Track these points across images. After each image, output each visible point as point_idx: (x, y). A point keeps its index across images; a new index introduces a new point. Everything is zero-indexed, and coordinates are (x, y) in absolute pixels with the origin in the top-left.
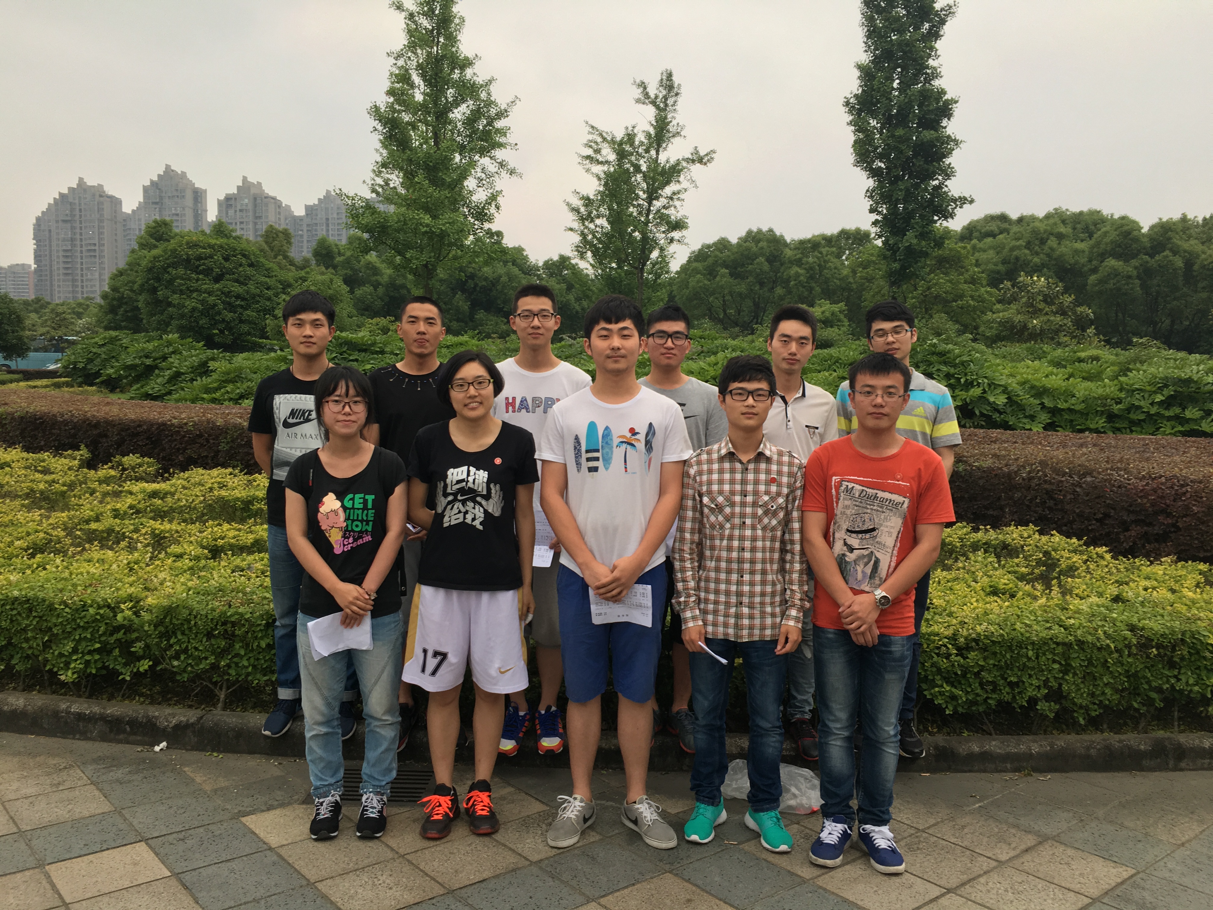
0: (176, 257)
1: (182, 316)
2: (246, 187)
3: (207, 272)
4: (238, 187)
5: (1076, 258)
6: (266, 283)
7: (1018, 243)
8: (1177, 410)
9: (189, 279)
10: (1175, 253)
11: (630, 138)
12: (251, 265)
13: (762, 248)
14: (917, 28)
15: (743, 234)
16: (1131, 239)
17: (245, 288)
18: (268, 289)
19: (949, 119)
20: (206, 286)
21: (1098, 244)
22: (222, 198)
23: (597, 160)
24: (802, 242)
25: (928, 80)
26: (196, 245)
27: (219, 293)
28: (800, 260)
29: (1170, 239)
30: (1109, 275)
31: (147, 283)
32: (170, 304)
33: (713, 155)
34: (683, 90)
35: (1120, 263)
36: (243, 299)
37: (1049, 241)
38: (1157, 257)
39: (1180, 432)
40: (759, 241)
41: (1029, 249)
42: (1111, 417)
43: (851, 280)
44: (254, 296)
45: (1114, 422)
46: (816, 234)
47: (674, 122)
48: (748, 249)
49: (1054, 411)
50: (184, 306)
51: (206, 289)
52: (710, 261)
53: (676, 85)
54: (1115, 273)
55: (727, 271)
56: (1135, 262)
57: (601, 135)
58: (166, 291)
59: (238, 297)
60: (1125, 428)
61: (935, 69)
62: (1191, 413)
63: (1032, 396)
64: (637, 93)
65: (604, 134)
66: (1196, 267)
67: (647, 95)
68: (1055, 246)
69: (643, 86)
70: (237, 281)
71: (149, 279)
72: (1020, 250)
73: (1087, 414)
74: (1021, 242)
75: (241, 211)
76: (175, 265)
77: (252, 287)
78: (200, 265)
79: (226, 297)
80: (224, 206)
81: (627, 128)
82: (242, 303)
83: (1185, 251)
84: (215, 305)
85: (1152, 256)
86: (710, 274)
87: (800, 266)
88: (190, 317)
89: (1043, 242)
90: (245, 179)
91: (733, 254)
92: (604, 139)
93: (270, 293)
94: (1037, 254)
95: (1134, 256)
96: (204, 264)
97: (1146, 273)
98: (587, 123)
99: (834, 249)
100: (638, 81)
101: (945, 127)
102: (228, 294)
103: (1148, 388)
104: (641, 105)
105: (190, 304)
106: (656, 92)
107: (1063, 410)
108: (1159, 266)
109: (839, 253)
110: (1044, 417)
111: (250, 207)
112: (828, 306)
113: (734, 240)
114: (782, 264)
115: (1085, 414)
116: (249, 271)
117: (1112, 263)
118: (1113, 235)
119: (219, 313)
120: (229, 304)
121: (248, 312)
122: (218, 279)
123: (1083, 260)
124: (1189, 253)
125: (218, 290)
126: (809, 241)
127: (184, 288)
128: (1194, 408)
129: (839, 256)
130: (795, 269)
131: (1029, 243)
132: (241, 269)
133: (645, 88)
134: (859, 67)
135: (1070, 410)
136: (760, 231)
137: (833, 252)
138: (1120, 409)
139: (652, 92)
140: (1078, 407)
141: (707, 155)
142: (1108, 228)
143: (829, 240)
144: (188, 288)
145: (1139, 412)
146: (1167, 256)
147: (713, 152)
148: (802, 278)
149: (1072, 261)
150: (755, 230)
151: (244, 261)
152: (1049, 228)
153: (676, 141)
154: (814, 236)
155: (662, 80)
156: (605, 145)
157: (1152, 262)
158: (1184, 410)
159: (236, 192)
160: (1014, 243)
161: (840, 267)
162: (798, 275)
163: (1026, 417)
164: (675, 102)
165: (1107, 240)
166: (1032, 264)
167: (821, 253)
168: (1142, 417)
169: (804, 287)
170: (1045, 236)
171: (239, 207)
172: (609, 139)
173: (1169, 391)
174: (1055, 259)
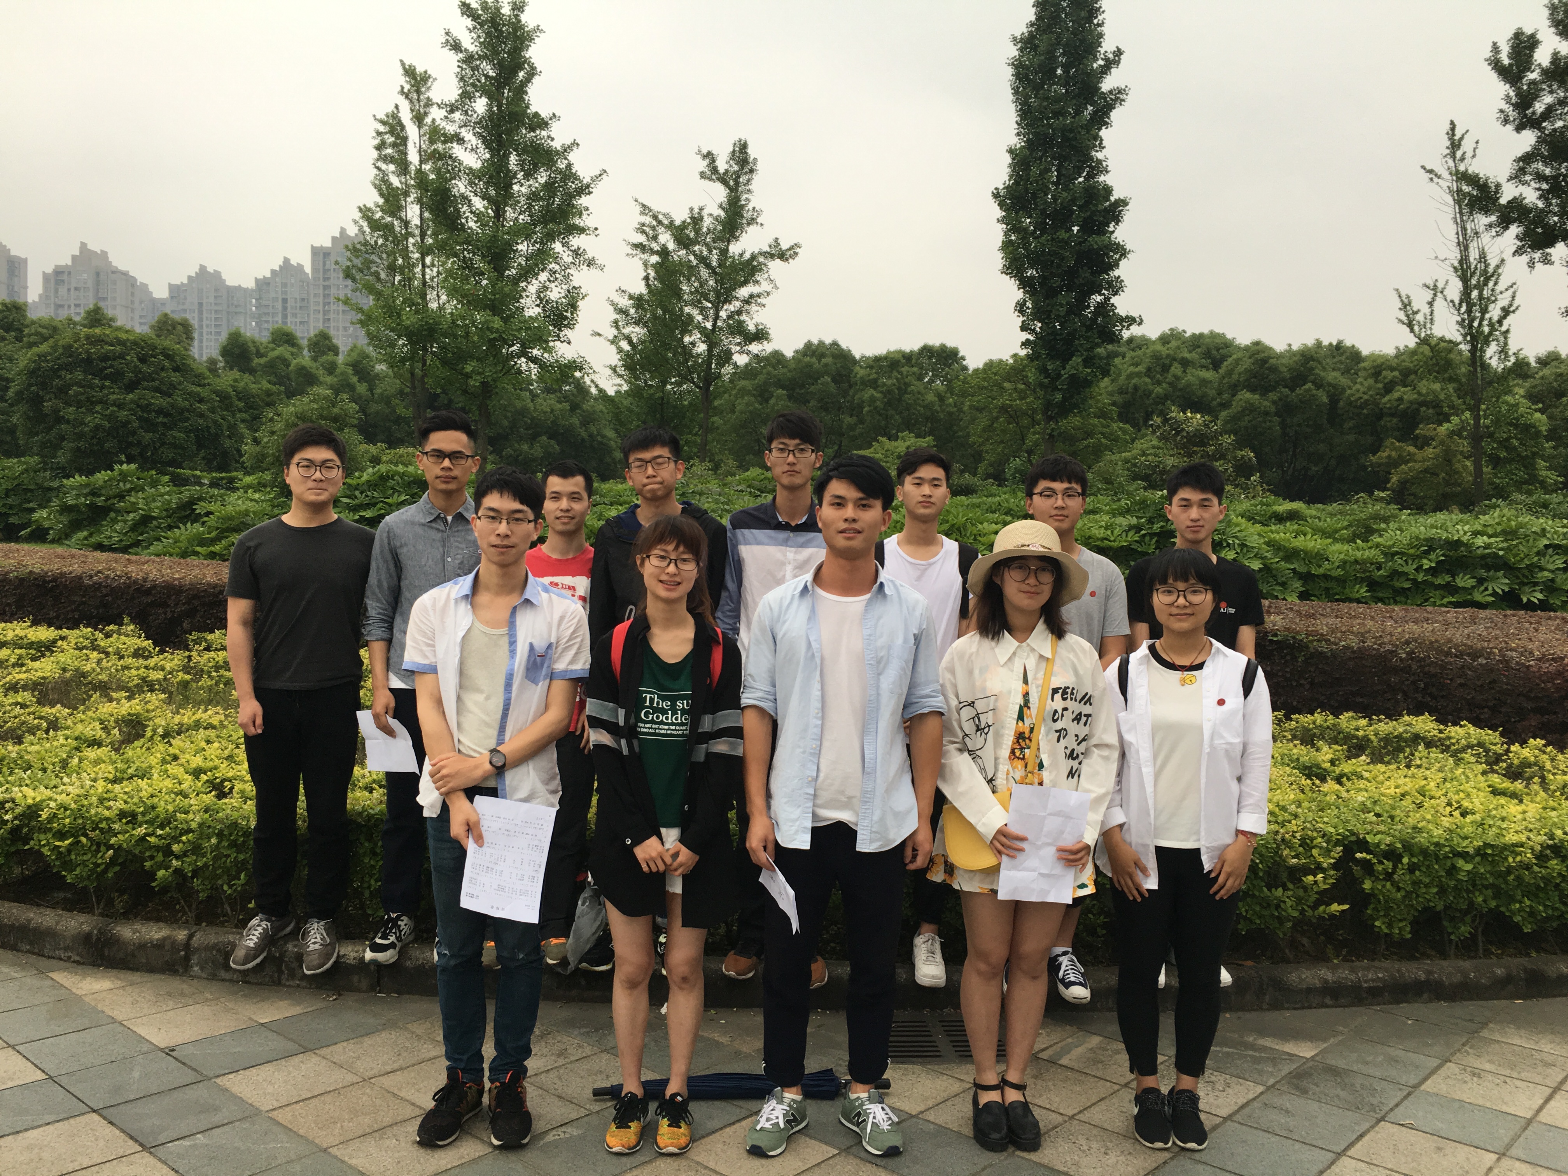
0: (71, 356)
1: (80, 436)
2: (85, 255)
3: (116, 377)
4: (74, 257)
5: (1203, 389)
6: (198, 394)
7: (1137, 370)
8: (1448, 578)
9: (91, 387)
10: (1319, 386)
11: (697, 220)
12: (176, 369)
13: (826, 365)
14: (1078, 112)
15: (800, 345)
16: (1269, 369)
17: (169, 400)
18: (201, 401)
19: (1117, 224)
20: (115, 396)
21: (1230, 373)
22: (49, 270)
23: (651, 249)
24: (877, 359)
25: (1090, 176)
26: (99, 341)
27: (133, 406)
28: (875, 381)
29: (1312, 369)
30: (1243, 411)
31: (26, 389)
32: (59, 420)
33: (798, 250)
34: (759, 166)
35: (1257, 396)
36: (167, 415)
37: (1173, 368)
38: (1298, 391)
39: (1451, 603)
40: (823, 355)
41: (1149, 376)
42: (1373, 585)
43: (937, 408)
44: (182, 411)
45: (1375, 591)
46: (892, 349)
47: (750, 207)
48: (809, 365)
49: (1306, 577)
50: (82, 423)
51: (115, 401)
52: (761, 378)
53: (751, 160)
54: (1250, 409)
55: (785, 392)
56: (1273, 396)
57: (655, 217)
58: (57, 401)
59: (160, 411)
60: (1388, 598)
61: (1099, 162)
62: (1464, 581)
63: (1282, 559)
64: (702, 165)
65: (660, 217)
66: (1341, 404)
67: (715, 170)
68: (1180, 374)
69: (709, 156)
70: (157, 390)
71: (31, 385)
72: (1140, 377)
73: (1345, 581)
74: (1140, 368)
75: (76, 289)
76: (68, 367)
77: (179, 400)
78: (106, 368)
79: (143, 412)
80: (53, 281)
81: (691, 209)
82: (165, 420)
83: (1330, 384)
84: (128, 422)
85: (1293, 390)
86: (761, 395)
87: (875, 389)
88: (92, 438)
89: (1166, 369)
90: (83, 245)
91: (790, 371)
92: (660, 222)
93: (204, 407)
94: (1159, 383)
95: (1274, 389)
96: (111, 366)
97: (1286, 409)
98: (636, 201)
99: (915, 369)
100: (705, 152)
101: (1113, 232)
102: (146, 408)
103: (1412, 551)
104: (707, 182)
105: (92, 420)
106: (726, 167)
107: (1318, 576)
108: (1301, 401)
109: (921, 374)
110: (1297, 585)
111: (90, 284)
112: (913, 440)
113: (789, 353)
114: (851, 386)
115: (1341, 581)
116: (175, 377)
117: (1245, 395)
118: (1247, 364)
119: (134, 433)
120: (147, 420)
121: (174, 433)
122: (131, 387)
123: (1212, 393)
124: (1334, 387)
125: (132, 401)
126: (885, 358)
127: (83, 398)
128: (1465, 575)
129: (920, 378)
130: (870, 392)
131: (1149, 369)
132: (163, 374)
133: (714, 161)
134: (1011, 151)
135: (1326, 577)
136: (821, 343)
137: (914, 373)
138: (1380, 576)
139: (722, 166)
140: (1335, 573)
141: (789, 249)
142: (1240, 355)
143: (908, 358)
144: (88, 399)
145: (1403, 579)
146: (1309, 390)
147: (797, 245)
148: (878, 403)
149: (1199, 393)
150: (815, 342)
151: (167, 364)
152: (1171, 352)
153: (752, 229)
154: (889, 352)
155: (734, 151)
156: (661, 229)
157: (1293, 397)
158: (1453, 576)
159: (70, 263)
160: (1132, 369)
161: (923, 391)
162: (873, 399)
163: (1278, 584)
164: (749, 180)
165: (1240, 369)
166: (1153, 395)
167: (901, 373)
168: (1407, 585)
169: (880, 415)
170: (1167, 362)
171: (73, 285)
172: (666, 222)
173: (1438, 555)
174: (1181, 390)
